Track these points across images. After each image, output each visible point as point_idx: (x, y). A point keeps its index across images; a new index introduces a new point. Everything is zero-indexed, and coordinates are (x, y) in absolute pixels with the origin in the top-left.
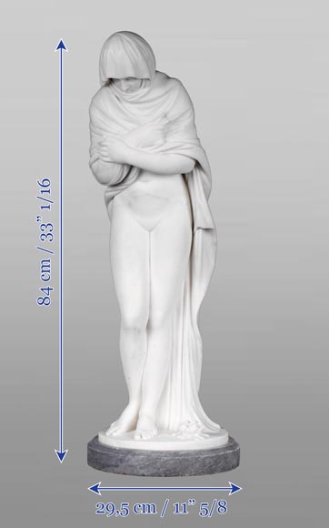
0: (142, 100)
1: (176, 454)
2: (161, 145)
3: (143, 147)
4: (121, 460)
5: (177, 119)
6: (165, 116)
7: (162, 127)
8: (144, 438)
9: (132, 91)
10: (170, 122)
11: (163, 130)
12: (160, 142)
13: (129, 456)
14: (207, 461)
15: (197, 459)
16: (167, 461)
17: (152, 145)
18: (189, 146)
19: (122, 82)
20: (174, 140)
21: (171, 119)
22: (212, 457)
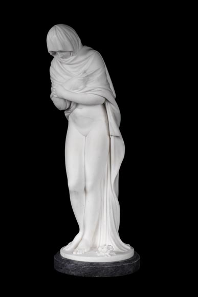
0: (72, 63)
1: (91, 264)
2: (82, 89)
3: (73, 90)
4: (63, 265)
5: (92, 73)
6: (85, 72)
7: (82, 79)
8: (78, 253)
9: (66, 58)
10: (88, 76)
11: (83, 80)
12: (82, 87)
13: (67, 264)
14: (109, 269)
15: (103, 268)
16: (85, 268)
17: (77, 89)
18: (99, 89)
19: (58, 53)
20: (90, 85)
21: (89, 74)
22: (113, 267)
